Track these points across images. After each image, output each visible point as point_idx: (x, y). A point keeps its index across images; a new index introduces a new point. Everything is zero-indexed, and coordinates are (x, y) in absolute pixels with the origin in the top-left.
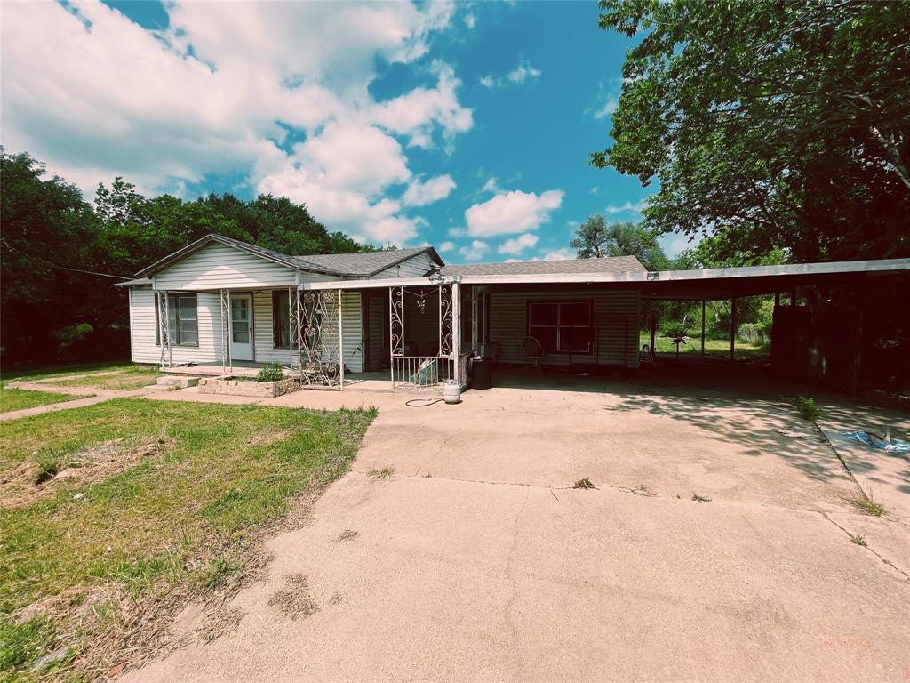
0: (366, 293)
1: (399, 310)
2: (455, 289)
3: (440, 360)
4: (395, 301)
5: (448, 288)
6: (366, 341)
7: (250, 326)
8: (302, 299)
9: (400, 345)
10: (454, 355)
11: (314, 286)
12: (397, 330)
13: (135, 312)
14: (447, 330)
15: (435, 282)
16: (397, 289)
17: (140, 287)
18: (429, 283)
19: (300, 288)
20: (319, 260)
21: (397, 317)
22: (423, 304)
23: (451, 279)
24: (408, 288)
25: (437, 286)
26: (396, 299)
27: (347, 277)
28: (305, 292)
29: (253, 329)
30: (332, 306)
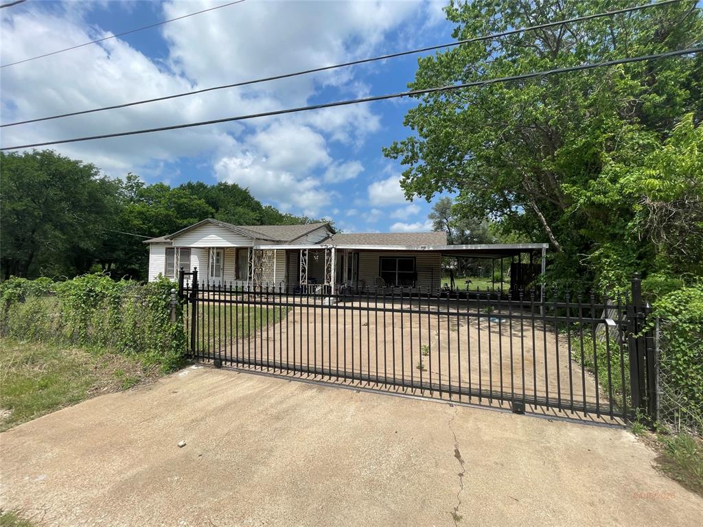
0: (288, 251)
1: (305, 260)
2: (333, 250)
3: (325, 286)
4: (303, 256)
5: (330, 250)
6: (287, 277)
7: (221, 267)
8: (255, 254)
9: (305, 279)
10: (332, 284)
11: (262, 247)
12: (304, 271)
13: (152, 257)
14: (329, 271)
15: (324, 247)
16: (305, 250)
17: (157, 243)
18: (320, 247)
19: (254, 248)
20: (260, 229)
21: (304, 264)
22: (317, 257)
23: (331, 246)
24: (310, 250)
25: (324, 249)
26: (304, 255)
27: (278, 242)
28: (257, 250)
29: (223, 269)
30: (270, 258)
